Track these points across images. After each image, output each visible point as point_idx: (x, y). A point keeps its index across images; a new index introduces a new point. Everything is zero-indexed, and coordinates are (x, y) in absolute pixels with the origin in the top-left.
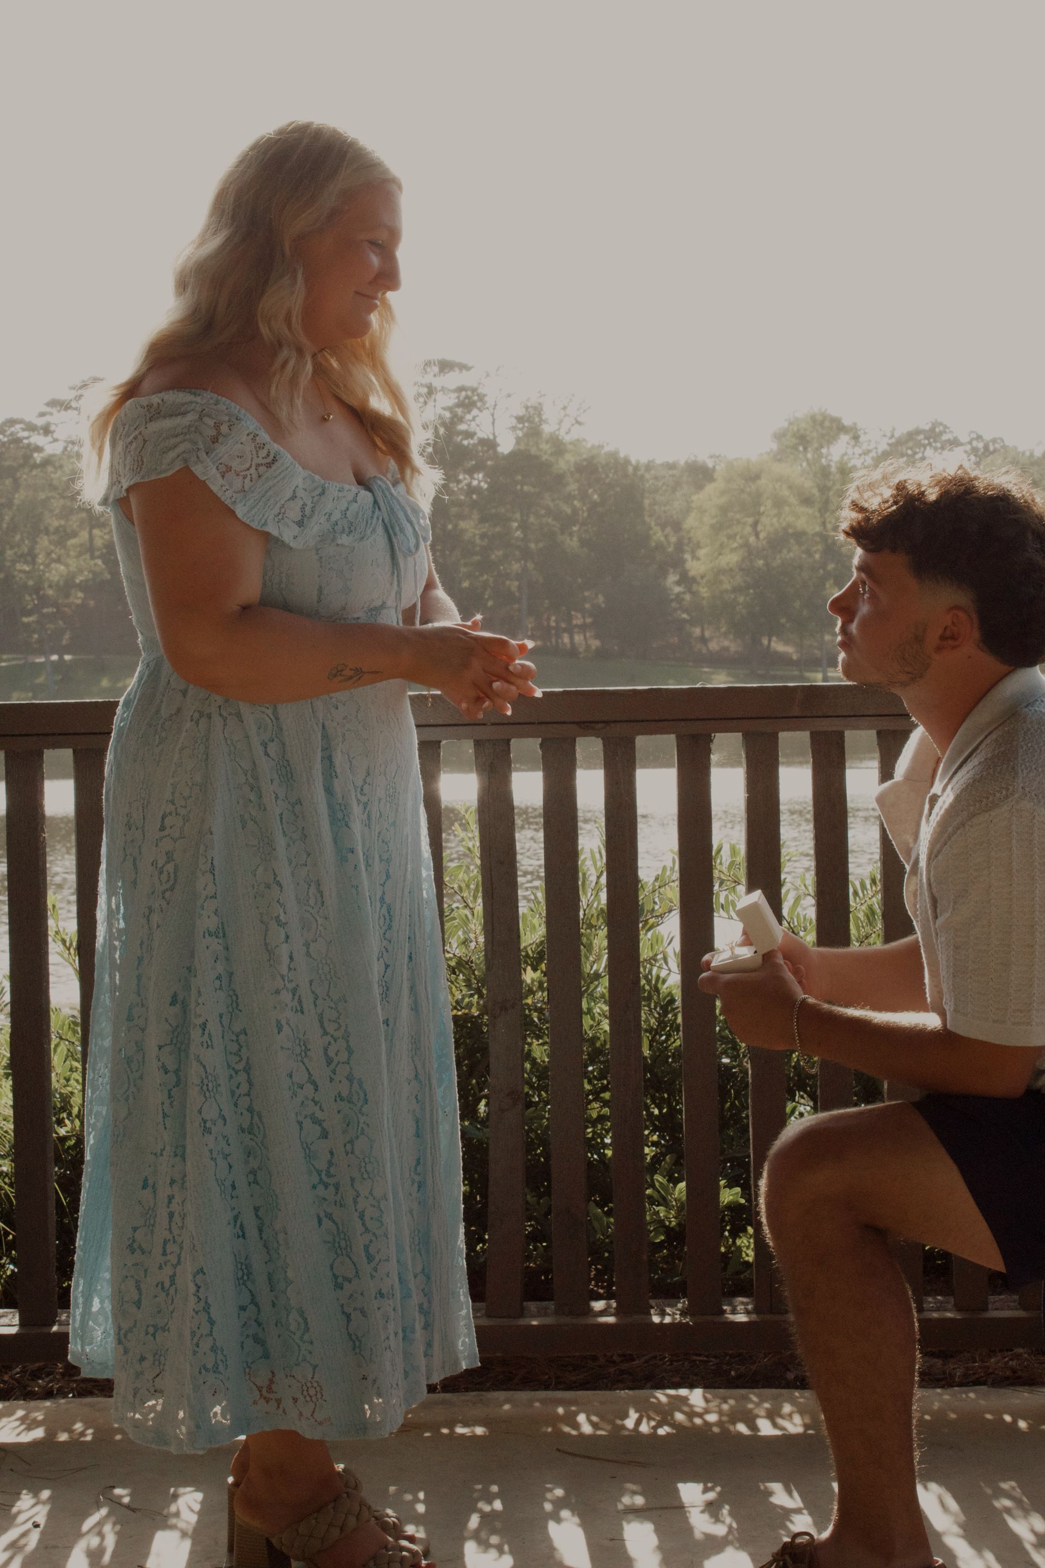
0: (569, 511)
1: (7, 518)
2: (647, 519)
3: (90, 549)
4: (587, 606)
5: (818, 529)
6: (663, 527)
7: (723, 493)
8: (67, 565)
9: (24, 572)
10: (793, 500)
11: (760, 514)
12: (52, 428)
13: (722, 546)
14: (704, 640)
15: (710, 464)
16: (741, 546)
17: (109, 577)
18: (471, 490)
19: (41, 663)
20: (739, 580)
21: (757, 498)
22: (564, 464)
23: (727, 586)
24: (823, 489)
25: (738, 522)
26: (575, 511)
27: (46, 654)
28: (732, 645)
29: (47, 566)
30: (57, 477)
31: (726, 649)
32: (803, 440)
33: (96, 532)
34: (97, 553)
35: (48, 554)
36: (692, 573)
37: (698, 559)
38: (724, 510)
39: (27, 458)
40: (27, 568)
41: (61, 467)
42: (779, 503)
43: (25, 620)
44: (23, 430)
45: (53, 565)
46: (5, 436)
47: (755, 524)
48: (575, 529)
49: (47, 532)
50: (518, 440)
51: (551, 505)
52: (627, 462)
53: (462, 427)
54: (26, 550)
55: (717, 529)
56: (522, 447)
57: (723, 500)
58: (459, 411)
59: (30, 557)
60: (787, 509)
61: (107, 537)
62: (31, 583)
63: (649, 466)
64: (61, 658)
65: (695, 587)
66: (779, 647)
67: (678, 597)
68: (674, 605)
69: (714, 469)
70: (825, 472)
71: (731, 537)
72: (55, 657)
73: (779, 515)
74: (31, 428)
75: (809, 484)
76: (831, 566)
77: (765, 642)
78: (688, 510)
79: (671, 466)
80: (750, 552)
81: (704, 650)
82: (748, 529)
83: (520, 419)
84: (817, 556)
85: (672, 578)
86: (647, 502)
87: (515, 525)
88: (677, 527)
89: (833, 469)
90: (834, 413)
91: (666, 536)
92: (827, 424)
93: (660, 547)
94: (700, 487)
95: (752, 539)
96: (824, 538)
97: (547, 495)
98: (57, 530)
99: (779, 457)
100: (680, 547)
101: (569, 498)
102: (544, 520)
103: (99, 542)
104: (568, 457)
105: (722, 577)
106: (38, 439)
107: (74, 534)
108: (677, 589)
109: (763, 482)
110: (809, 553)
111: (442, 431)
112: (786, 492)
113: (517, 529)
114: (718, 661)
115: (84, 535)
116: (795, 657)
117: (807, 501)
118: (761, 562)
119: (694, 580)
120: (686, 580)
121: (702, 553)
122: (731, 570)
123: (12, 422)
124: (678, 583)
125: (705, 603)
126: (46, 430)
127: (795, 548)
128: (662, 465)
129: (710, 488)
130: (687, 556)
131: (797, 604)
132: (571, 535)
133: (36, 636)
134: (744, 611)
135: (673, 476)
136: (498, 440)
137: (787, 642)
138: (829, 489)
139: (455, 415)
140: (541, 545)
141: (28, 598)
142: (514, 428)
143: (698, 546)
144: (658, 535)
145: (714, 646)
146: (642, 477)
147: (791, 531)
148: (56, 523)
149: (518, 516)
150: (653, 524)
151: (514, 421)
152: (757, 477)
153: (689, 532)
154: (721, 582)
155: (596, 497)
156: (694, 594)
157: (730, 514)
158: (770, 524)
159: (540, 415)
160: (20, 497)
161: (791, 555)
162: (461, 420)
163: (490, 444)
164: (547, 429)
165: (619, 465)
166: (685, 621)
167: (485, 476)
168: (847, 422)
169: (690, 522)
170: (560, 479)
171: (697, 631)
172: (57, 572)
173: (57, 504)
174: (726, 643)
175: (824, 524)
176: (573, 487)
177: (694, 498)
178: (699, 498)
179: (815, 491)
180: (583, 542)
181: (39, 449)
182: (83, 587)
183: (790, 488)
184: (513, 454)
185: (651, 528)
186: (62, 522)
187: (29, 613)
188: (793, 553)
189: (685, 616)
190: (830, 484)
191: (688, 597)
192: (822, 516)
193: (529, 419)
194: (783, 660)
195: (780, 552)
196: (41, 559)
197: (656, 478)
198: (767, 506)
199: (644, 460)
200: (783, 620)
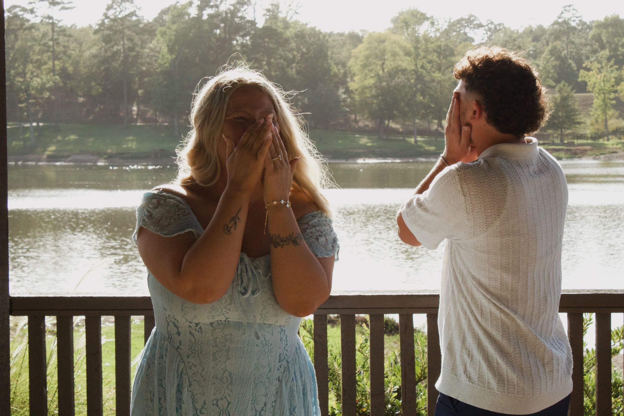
0: (291, 57)
1: (11, 55)
2: (330, 61)
3: (53, 70)
4: (300, 103)
5: (413, 67)
6: (337, 64)
7: (367, 49)
8: (42, 79)
9: (20, 82)
10: (401, 53)
11: (385, 60)
12: (35, 10)
13: (366, 75)
14: (356, 121)
15: (360, 34)
16: (375, 76)
17: (61, 84)
18: (243, 45)
19: (27, 127)
20: (374, 92)
21: (383, 52)
22: (289, 33)
23: (368, 95)
24: (416, 48)
25: (374, 63)
26: (294, 56)
27: (31, 122)
28: (370, 124)
29: (31, 79)
30: (36, 34)
31: (367, 126)
32: (406, 24)
33: (56, 62)
34: (56, 73)
35: (32, 73)
36: (351, 89)
37: (354, 81)
38: (367, 58)
39: (22, 25)
40: (21, 80)
41: (38, 29)
42: (394, 55)
43: (20, 105)
44: (20, 11)
45: (35, 79)
46: (11, 14)
47: (383, 64)
48: (294, 65)
49: (32, 62)
50: (266, 21)
51: (282, 53)
52: (320, 33)
53: (240, 14)
54: (20, 70)
55: (364, 66)
56: (269, 24)
57: (367, 52)
58: (238, 6)
59: (23, 74)
60: (398, 58)
61: (61, 65)
62: (23, 87)
63: (331, 35)
64: (38, 125)
65: (352, 95)
66: (393, 125)
67: (344, 100)
68: (342, 104)
69: (362, 37)
70: (417, 41)
71: (371, 71)
72: (35, 124)
73: (394, 60)
74: (24, 10)
75: (409, 46)
76: (419, 86)
77: (386, 122)
78: (350, 57)
79: (342, 35)
80: (379, 78)
81: (356, 127)
82: (379, 67)
83: (268, 10)
84: (413, 81)
85: (341, 90)
86: (329, 53)
87: (264, 63)
88: (344, 65)
89: (421, 39)
90: (423, 11)
91: (339, 70)
92: (419, 16)
93: (336, 75)
94: (356, 46)
95: (381, 72)
96: (416, 72)
97: (280, 49)
98: (37, 61)
99: (394, 31)
100: (345, 75)
101: (291, 50)
102: (279, 61)
103: (57, 68)
104: (291, 29)
105: (366, 91)
106: (27, 16)
107: (45, 63)
108: (344, 96)
109: (386, 44)
110: (408, 80)
111: (229, 15)
112: (398, 50)
113: (266, 65)
114: (363, 131)
115: (51, 63)
116: (401, 130)
117: (408, 54)
118: (384, 84)
119: (352, 91)
120: (348, 91)
121: (356, 78)
122: (370, 87)
123: (14, 7)
124: (344, 93)
125: (357, 103)
126: (32, 11)
127: (402, 77)
128: (337, 34)
129: (361, 47)
130: (349, 80)
131: (402, 104)
132: (292, 68)
133: (25, 114)
134: (376, 108)
135: (342, 40)
136: (256, 21)
137: (397, 123)
138: (419, 48)
139: (235, 8)
140: (278, 73)
141: (22, 95)
142: (265, 15)
143: (354, 75)
144: (335, 69)
145: (361, 124)
146: (327, 41)
147: (399, 68)
148: (36, 57)
149: (266, 59)
150: (332, 64)
151: (265, 12)
152: (383, 41)
153: (349, 68)
154: (365, 93)
155: (304, 50)
156: (352, 98)
157: (370, 60)
158: (389, 65)
159: (278, 9)
160: (18, 44)
161: (400, 80)
162: (239, 11)
163: (253, 23)
164: (281, 16)
165: (315, 34)
166: (347, 111)
167: (250, 39)
168: (428, 16)
169: (351, 63)
170: (287, 41)
171: (353, 117)
172: (36, 82)
173: (37, 48)
174: (367, 123)
175: (416, 65)
176: (293, 45)
177: (353, 51)
178: (354, 51)
179: (412, 49)
180: (298, 72)
181: (28, 21)
182: (50, 90)
183: (400, 47)
184: (264, 28)
185: (331, 66)
186: (39, 57)
187: (22, 102)
188: (400, 79)
189: (347, 109)
190: (419, 46)
191: (349, 100)
192: (415, 61)
193: (273, 12)
194: (395, 132)
195: (394, 79)
196: (28, 76)
197: (334, 41)
198: (388, 56)
199: (328, 32)
200: (395, 112)
